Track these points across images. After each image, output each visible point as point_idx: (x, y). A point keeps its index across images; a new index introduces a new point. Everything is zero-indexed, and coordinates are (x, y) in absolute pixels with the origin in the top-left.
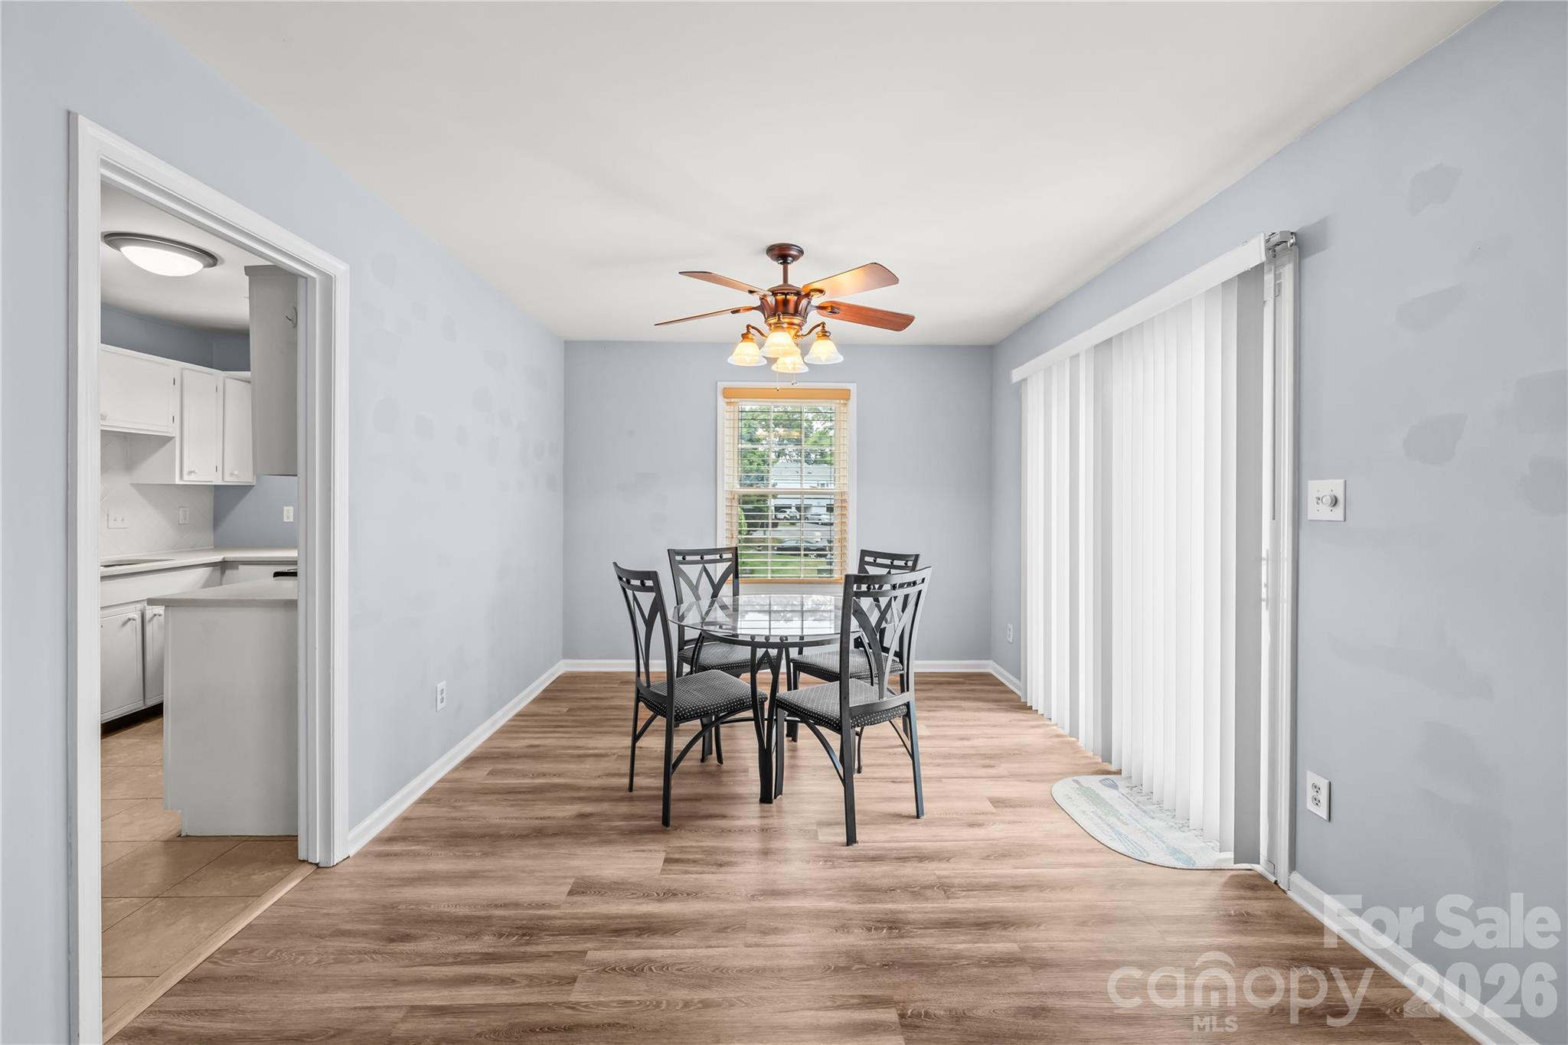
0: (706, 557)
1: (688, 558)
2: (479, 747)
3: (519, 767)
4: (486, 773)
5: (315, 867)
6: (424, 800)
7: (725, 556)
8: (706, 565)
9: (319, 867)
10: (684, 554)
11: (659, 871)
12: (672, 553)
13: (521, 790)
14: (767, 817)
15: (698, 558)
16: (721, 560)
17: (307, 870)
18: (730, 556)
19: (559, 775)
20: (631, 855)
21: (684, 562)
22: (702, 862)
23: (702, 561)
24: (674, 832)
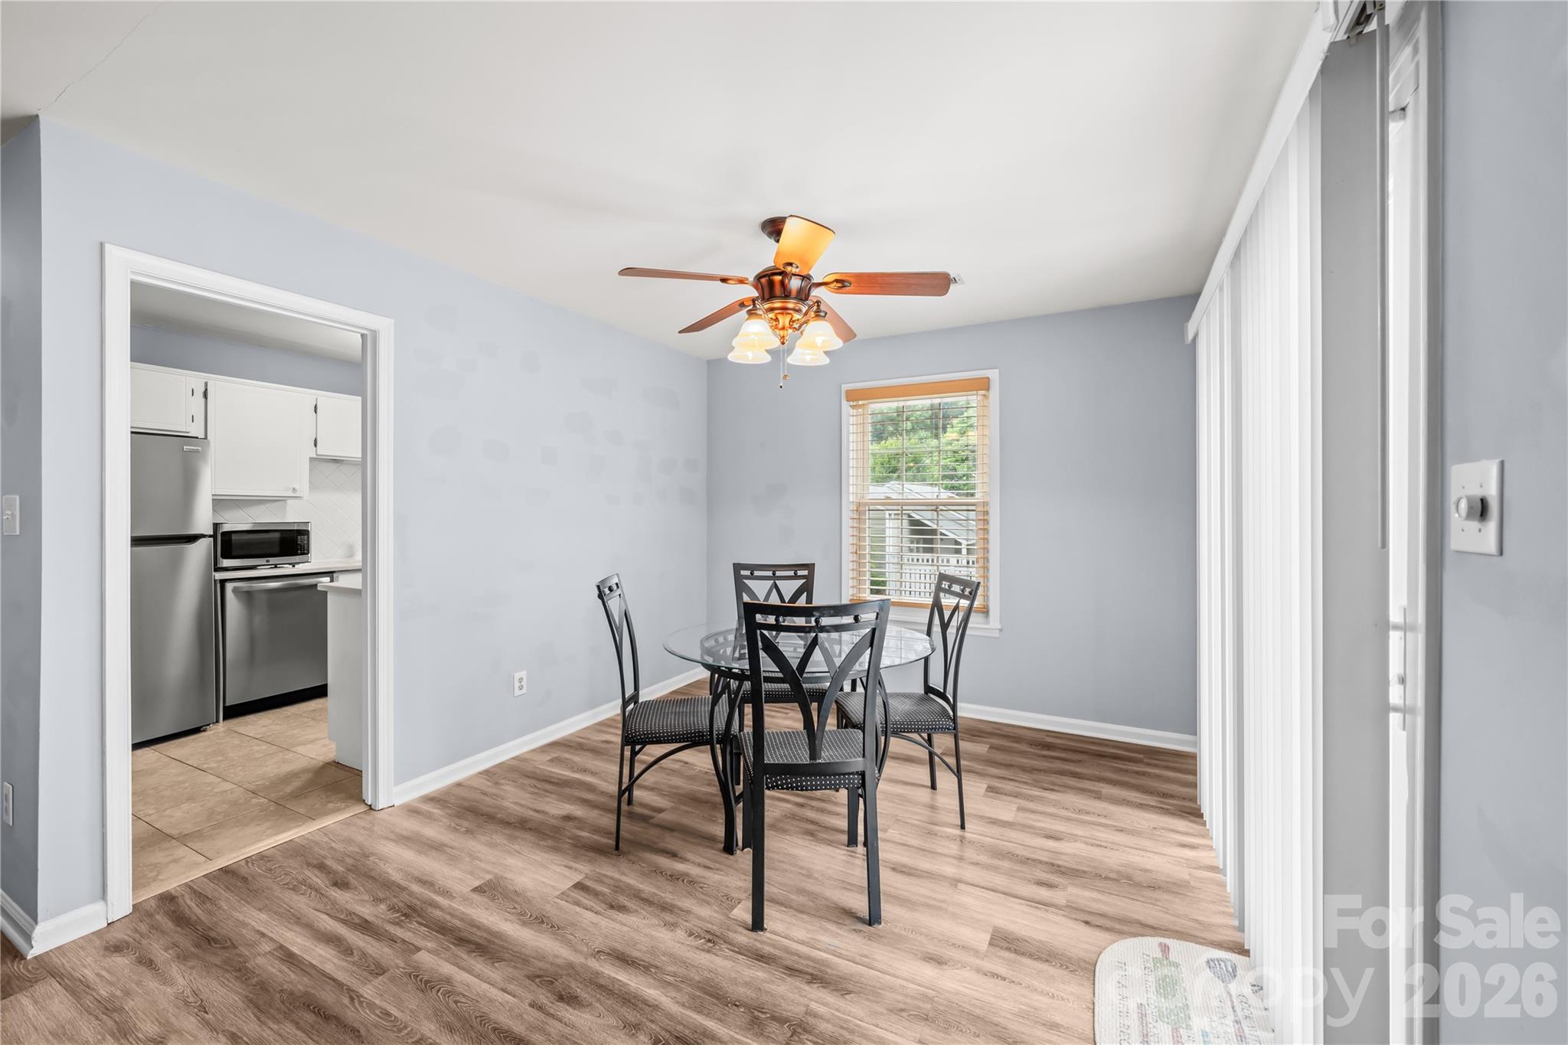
0: (778, 574)
1: (756, 573)
2: (571, 735)
3: (576, 759)
4: (549, 758)
5: (369, 808)
6: (487, 773)
7: (800, 573)
8: (777, 582)
9: (371, 809)
10: (752, 568)
11: (558, 893)
12: (738, 567)
13: (553, 780)
14: (710, 868)
15: (770, 573)
16: (796, 577)
17: (362, 808)
18: (805, 573)
19: (593, 774)
20: (558, 869)
21: (752, 577)
22: (601, 897)
23: (774, 577)
24: (615, 857)
